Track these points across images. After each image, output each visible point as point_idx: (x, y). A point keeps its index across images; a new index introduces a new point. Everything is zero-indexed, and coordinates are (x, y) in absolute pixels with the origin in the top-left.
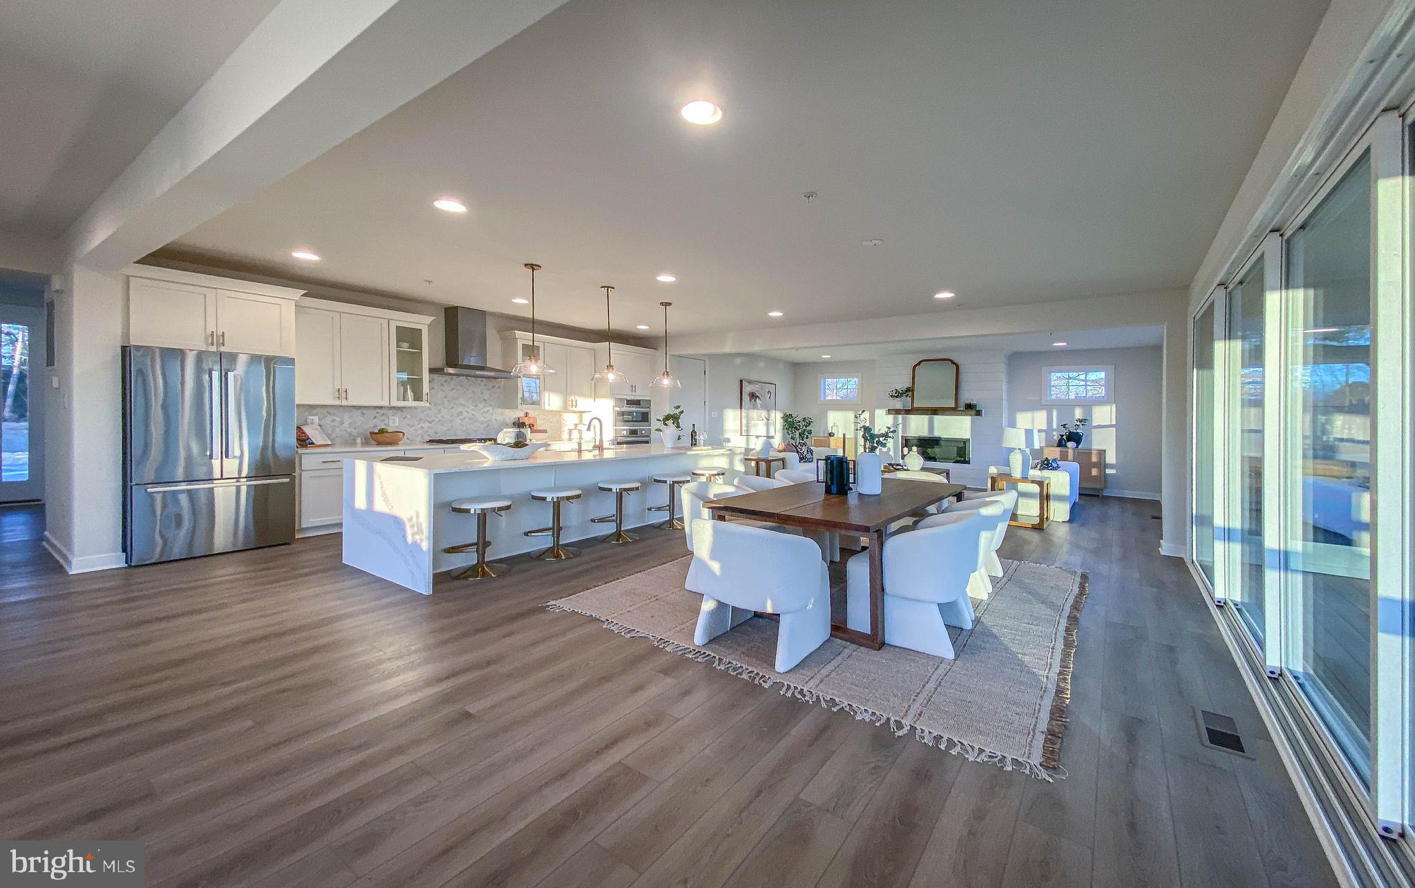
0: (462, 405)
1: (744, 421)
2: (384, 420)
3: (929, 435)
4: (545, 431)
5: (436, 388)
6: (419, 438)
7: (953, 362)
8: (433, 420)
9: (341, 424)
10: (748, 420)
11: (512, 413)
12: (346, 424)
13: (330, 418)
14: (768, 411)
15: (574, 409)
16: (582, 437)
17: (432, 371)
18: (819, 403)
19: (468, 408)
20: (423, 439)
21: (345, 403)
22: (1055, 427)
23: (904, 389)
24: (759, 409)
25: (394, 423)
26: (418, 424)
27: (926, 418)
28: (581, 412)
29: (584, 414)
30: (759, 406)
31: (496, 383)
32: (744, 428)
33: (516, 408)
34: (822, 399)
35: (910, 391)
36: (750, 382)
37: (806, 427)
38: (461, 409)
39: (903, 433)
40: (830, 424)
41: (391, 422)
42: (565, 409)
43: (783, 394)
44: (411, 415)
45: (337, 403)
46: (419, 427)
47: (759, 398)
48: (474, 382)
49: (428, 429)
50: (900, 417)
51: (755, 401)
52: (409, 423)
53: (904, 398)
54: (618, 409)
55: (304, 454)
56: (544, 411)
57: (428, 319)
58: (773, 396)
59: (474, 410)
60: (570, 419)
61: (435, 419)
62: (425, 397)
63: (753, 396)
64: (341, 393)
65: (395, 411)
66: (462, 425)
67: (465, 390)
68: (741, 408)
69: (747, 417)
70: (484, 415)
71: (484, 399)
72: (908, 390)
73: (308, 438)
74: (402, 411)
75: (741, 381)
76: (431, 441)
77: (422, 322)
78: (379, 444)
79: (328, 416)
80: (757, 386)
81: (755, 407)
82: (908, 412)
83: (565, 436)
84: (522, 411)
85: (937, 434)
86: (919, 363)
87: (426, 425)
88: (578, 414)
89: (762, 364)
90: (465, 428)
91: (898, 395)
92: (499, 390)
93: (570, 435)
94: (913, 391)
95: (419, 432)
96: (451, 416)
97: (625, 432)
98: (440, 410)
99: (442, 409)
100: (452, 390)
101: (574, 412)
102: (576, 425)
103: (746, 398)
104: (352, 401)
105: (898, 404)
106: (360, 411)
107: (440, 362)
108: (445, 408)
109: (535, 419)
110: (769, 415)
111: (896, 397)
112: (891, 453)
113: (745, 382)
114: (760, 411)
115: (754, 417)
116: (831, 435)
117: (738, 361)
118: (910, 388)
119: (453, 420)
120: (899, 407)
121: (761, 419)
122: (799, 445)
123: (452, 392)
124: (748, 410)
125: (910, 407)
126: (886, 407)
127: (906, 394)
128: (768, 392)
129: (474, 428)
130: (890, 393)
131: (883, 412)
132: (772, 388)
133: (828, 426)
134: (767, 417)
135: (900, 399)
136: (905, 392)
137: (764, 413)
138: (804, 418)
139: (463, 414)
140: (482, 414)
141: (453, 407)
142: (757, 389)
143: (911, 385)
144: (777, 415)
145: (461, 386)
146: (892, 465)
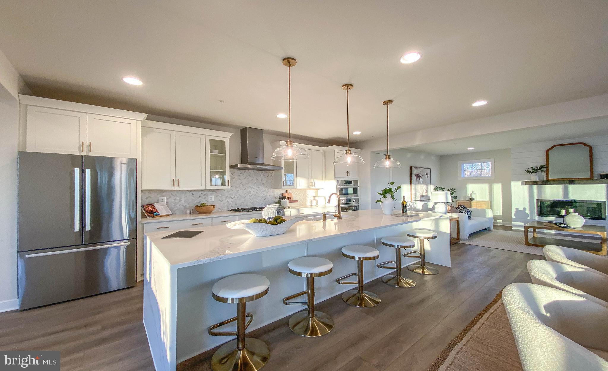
0: (250, 187)
1: (413, 192)
2: (205, 198)
3: (564, 199)
4: (296, 201)
5: (236, 177)
6: (226, 208)
7: (585, 145)
8: (234, 197)
9: (179, 201)
10: (415, 191)
11: (279, 191)
12: (183, 201)
13: (173, 198)
14: (427, 185)
15: (313, 187)
16: (318, 204)
17: (232, 167)
18: (459, 179)
19: (254, 189)
20: (229, 209)
21: (178, 188)
23: (539, 166)
24: (421, 184)
25: (211, 199)
26: (225, 200)
27: (561, 186)
28: (317, 189)
29: (318, 190)
30: (421, 183)
31: (270, 173)
32: (413, 196)
33: (281, 188)
34: (462, 177)
35: (545, 168)
36: (416, 168)
37: (452, 194)
38: (250, 190)
39: (538, 198)
40: (469, 192)
41: (209, 198)
42: (309, 188)
43: (434, 175)
44: (221, 195)
45: (173, 188)
46: (226, 201)
47: (421, 178)
48: (257, 174)
49: (231, 203)
50: (535, 187)
51: (419, 179)
52: (220, 199)
53: (539, 173)
54: (339, 187)
55: (146, 223)
56: (298, 189)
57: (229, 135)
58: (429, 176)
59: (257, 190)
60: (311, 194)
61: (235, 196)
62: (227, 184)
63: (418, 176)
64: (175, 182)
65: (212, 192)
66: (250, 199)
67: (252, 178)
68: (411, 183)
69: (415, 189)
70: (263, 193)
71: (263, 184)
72: (542, 167)
73: (157, 211)
74: (216, 192)
75: (411, 168)
76: (232, 210)
77: (225, 136)
78: (200, 213)
79: (172, 196)
80: (420, 170)
81: (419, 183)
82: (547, 182)
83: (308, 203)
84: (284, 190)
85: (571, 198)
86: (555, 147)
87: (230, 200)
88: (315, 191)
89: (422, 157)
90: (252, 201)
91: (534, 171)
92: (272, 177)
93: (311, 203)
94: (547, 167)
95: (226, 205)
96: (245, 194)
97: (344, 201)
98: (238, 190)
99: (239, 190)
100: (245, 178)
101: (313, 189)
102: (314, 197)
103: (414, 177)
104: (182, 187)
105: (534, 177)
106: (191, 193)
107: (237, 161)
108: (241, 189)
109: (291, 194)
110: (427, 188)
111: (533, 172)
112: (527, 211)
113: (413, 168)
114: (423, 185)
115: (419, 189)
116: (471, 199)
117: (409, 155)
118: (544, 165)
119: (245, 197)
120: (535, 180)
121: (422, 190)
122: (461, 207)
123: (245, 179)
124: (415, 185)
125: (545, 179)
126: (521, 180)
127: (542, 170)
128: (426, 174)
129: (257, 201)
130: (526, 170)
131: (519, 183)
132: (428, 171)
133: (468, 193)
134: (426, 189)
135: (535, 174)
136: (540, 169)
137: (424, 187)
138: (450, 189)
139: (251, 192)
140: (262, 192)
141: (245, 189)
142: (420, 172)
143: (545, 164)
144: (432, 188)
145: (250, 176)
146: (554, 223)
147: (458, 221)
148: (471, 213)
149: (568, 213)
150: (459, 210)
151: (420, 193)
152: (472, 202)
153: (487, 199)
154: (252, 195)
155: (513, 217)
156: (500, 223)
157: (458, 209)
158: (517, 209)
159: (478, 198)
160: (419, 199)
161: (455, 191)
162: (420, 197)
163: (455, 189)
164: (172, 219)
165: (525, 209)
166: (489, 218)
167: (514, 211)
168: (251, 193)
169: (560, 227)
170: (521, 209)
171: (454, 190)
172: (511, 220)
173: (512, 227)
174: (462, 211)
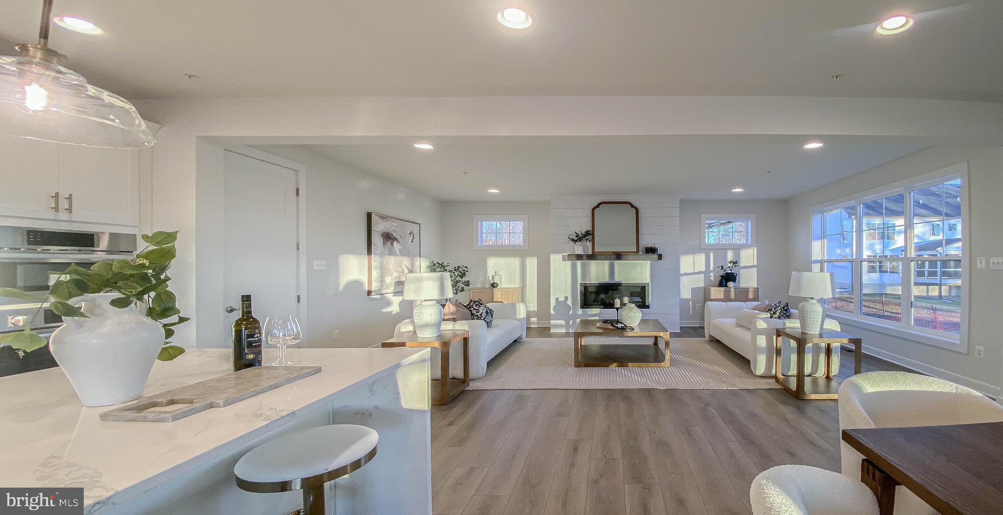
1: (377, 272)
3: (609, 280)
7: (632, 206)
10: (382, 271)
14: (412, 259)
18: (475, 248)
22: (712, 269)
23: (584, 233)
24: (397, 255)
27: (607, 263)
30: (398, 252)
32: (375, 282)
34: (479, 244)
35: (588, 235)
36: (384, 218)
37: (461, 277)
39: (582, 280)
40: (490, 273)
43: (430, 237)
47: (397, 241)
50: (579, 263)
51: (392, 244)
53: (584, 242)
58: (417, 240)
63: (388, 237)
68: (370, 254)
69: (379, 265)
72: (587, 233)
75: (369, 215)
80: (394, 224)
81: (391, 253)
82: (592, 257)
85: (617, 279)
86: (598, 206)
89: (399, 193)
91: (578, 238)
94: (593, 234)
103: (377, 240)
105: (579, 249)
110: (411, 263)
111: (576, 241)
112: (569, 302)
113: (374, 218)
114: (399, 258)
115: (391, 267)
116: (494, 285)
117: (365, 184)
118: (590, 231)
120: (580, 253)
121: (400, 270)
122: (474, 305)
124: (382, 256)
125: (590, 253)
126: (563, 253)
127: (586, 238)
128: (410, 234)
130: (570, 237)
131: (559, 257)
132: (415, 229)
133: (488, 275)
134: (409, 267)
135: (580, 243)
136: (585, 236)
137: (406, 262)
138: (459, 267)
142: (394, 228)
143: (590, 229)
144: (423, 263)
146: (609, 323)
147: (466, 340)
148: (492, 315)
149: (623, 305)
150: (471, 311)
151: (395, 275)
152: (495, 289)
153: (517, 285)
155: (552, 312)
156: (534, 323)
157: (470, 308)
158: (557, 299)
159: (504, 284)
160: (392, 289)
161: (467, 271)
162: (393, 285)
163: (466, 267)
165: (566, 298)
166: (520, 320)
167: (553, 303)
169: (617, 328)
170: (562, 299)
171: (466, 269)
172: (549, 317)
173: (549, 329)
174: (477, 312)
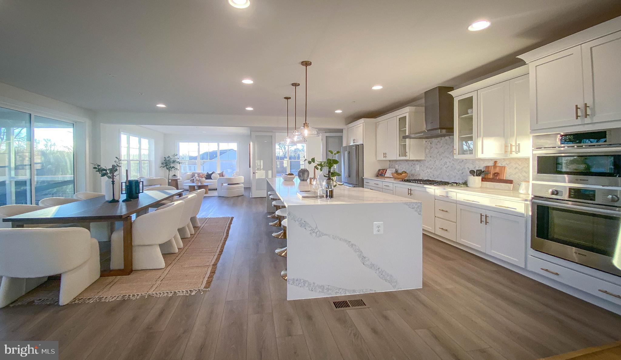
0: (446, 157)
2: (414, 167)
4: (511, 182)
15: (514, 155)
19: (450, 159)
25: (417, 169)
42: (505, 156)
44: (423, 165)
46: (426, 172)
52: (423, 169)
57: (408, 109)
59: (454, 161)
66: (446, 172)
67: (448, 146)
73: (384, 174)
74: (420, 162)
77: (406, 112)
87: (429, 171)
90: (449, 174)
96: (441, 165)
106: (407, 162)
108: (437, 159)
119: (442, 168)
123: (442, 148)
129: (454, 174)
139: (447, 163)
140: (458, 163)
141: (441, 159)
145: (446, 143)
154: (448, 167)
164: (389, 181)
168: (447, 165)
